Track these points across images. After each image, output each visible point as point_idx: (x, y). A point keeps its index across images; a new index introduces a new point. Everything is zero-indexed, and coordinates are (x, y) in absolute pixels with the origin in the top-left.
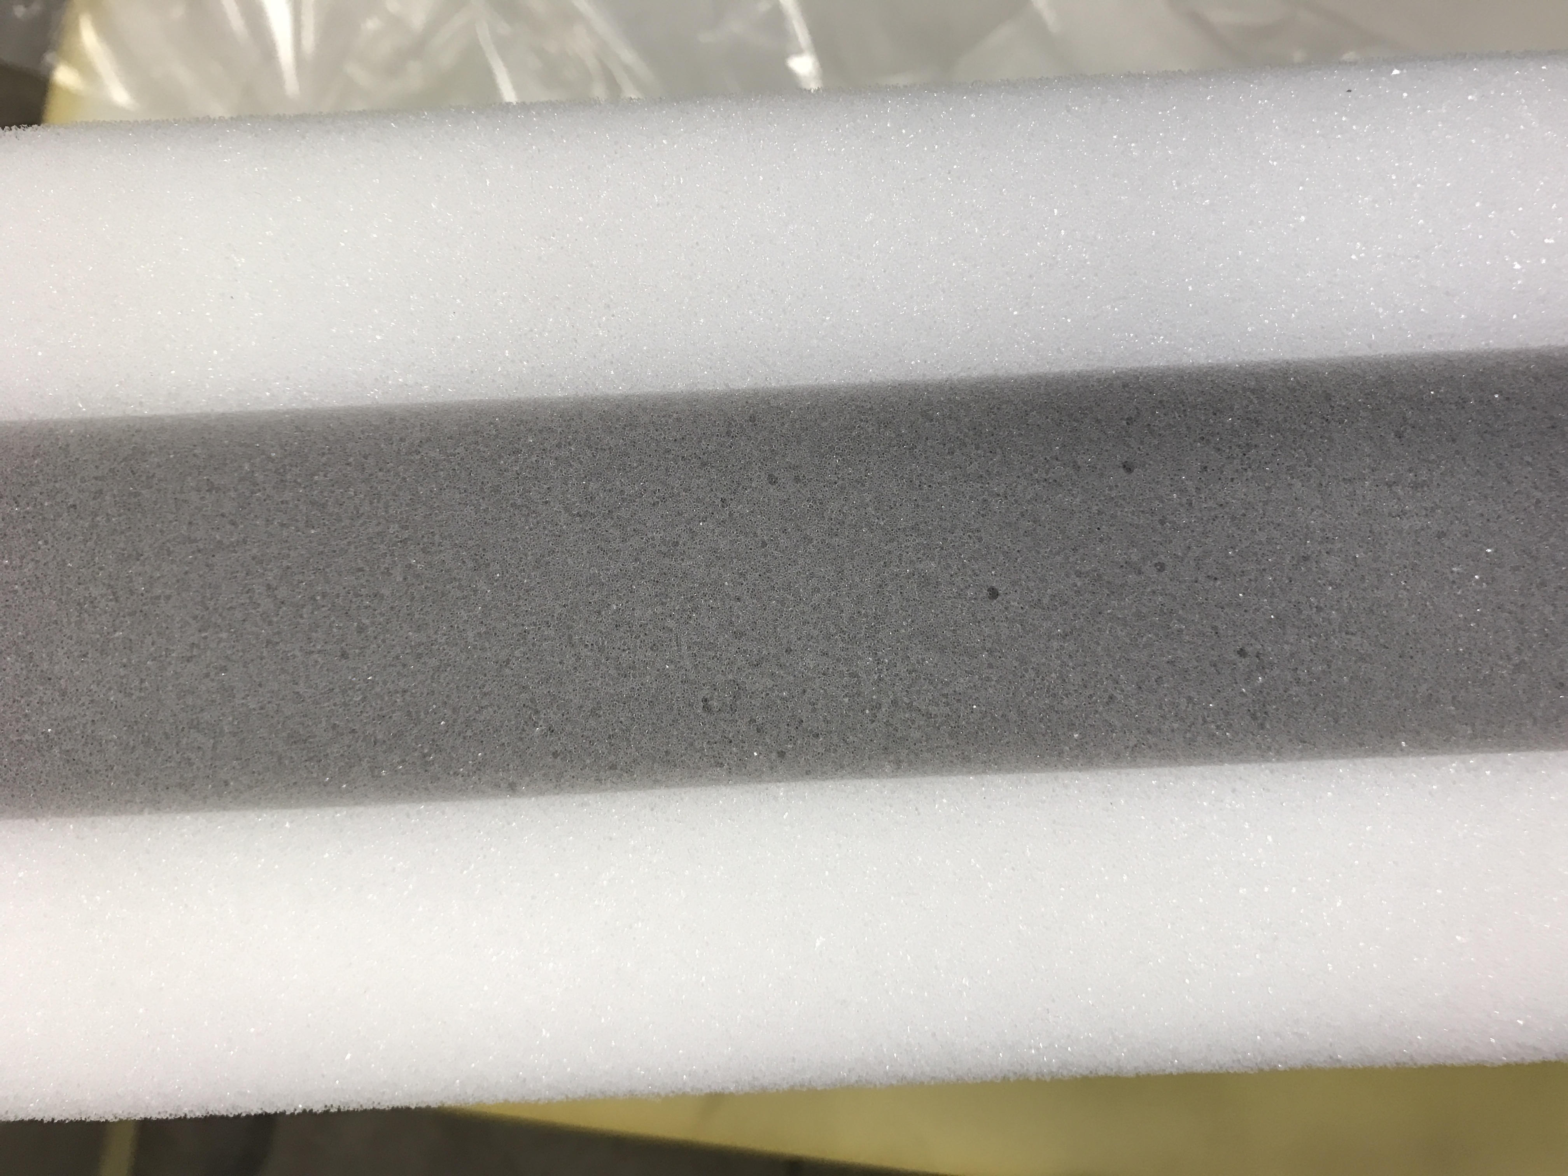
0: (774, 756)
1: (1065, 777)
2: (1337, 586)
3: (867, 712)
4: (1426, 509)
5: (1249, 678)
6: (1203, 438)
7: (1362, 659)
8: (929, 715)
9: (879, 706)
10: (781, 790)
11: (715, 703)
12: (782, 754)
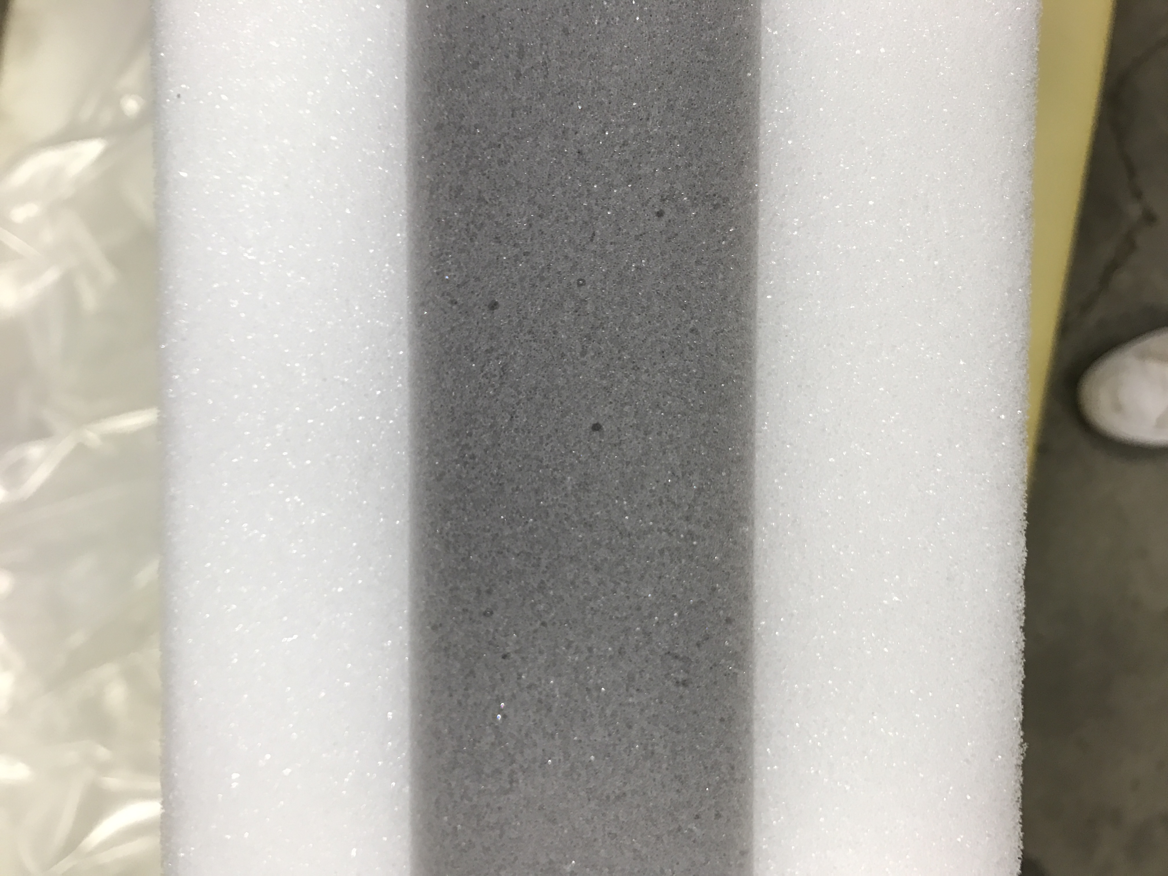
0: (730, 628)
3: (695, 543)
5: (682, 209)
9: (690, 533)
10: (761, 623)
11: (681, 676)
12: (729, 621)
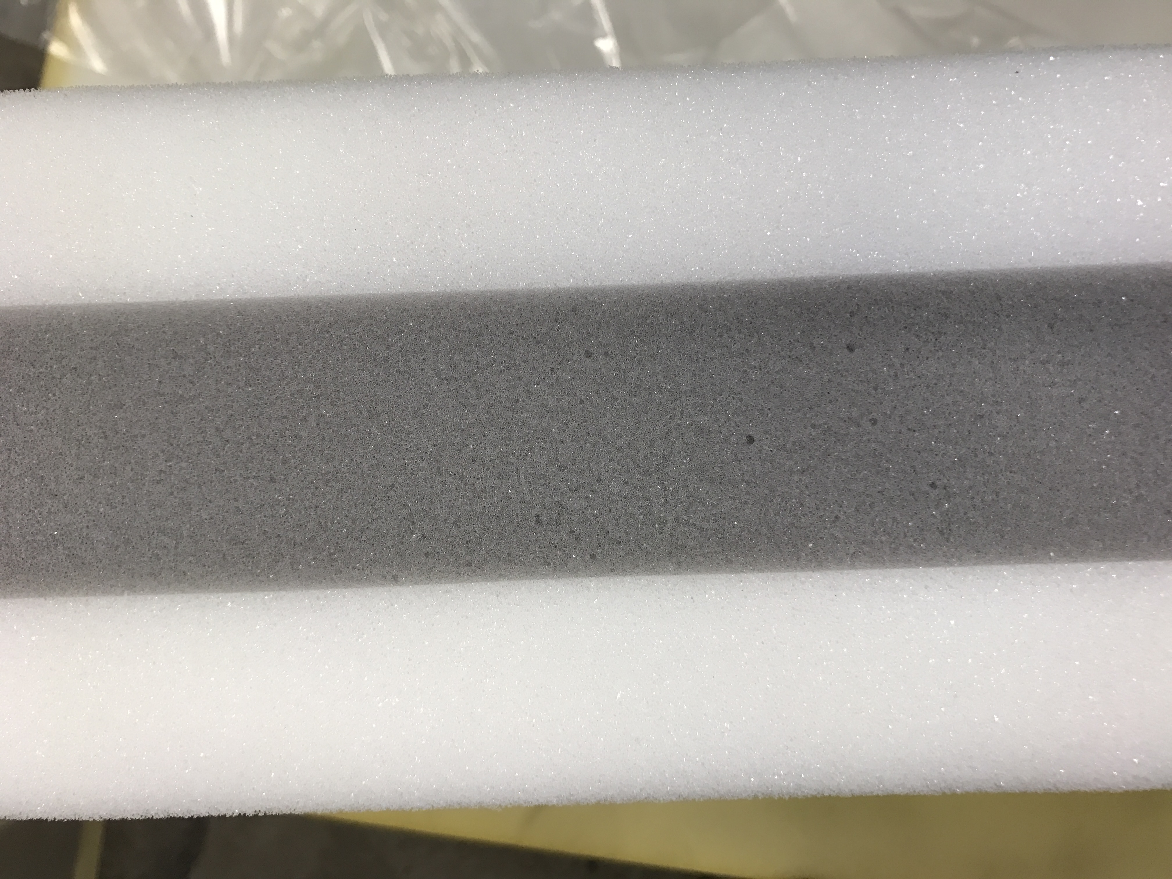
0: (587, 557)
1: (802, 575)
2: (1004, 437)
3: (657, 526)
4: (1070, 381)
5: (938, 505)
6: (906, 327)
7: (1022, 490)
8: (702, 529)
9: (665, 522)
10: (593, 583)
11: (544, 519)
12: (593, 556)
